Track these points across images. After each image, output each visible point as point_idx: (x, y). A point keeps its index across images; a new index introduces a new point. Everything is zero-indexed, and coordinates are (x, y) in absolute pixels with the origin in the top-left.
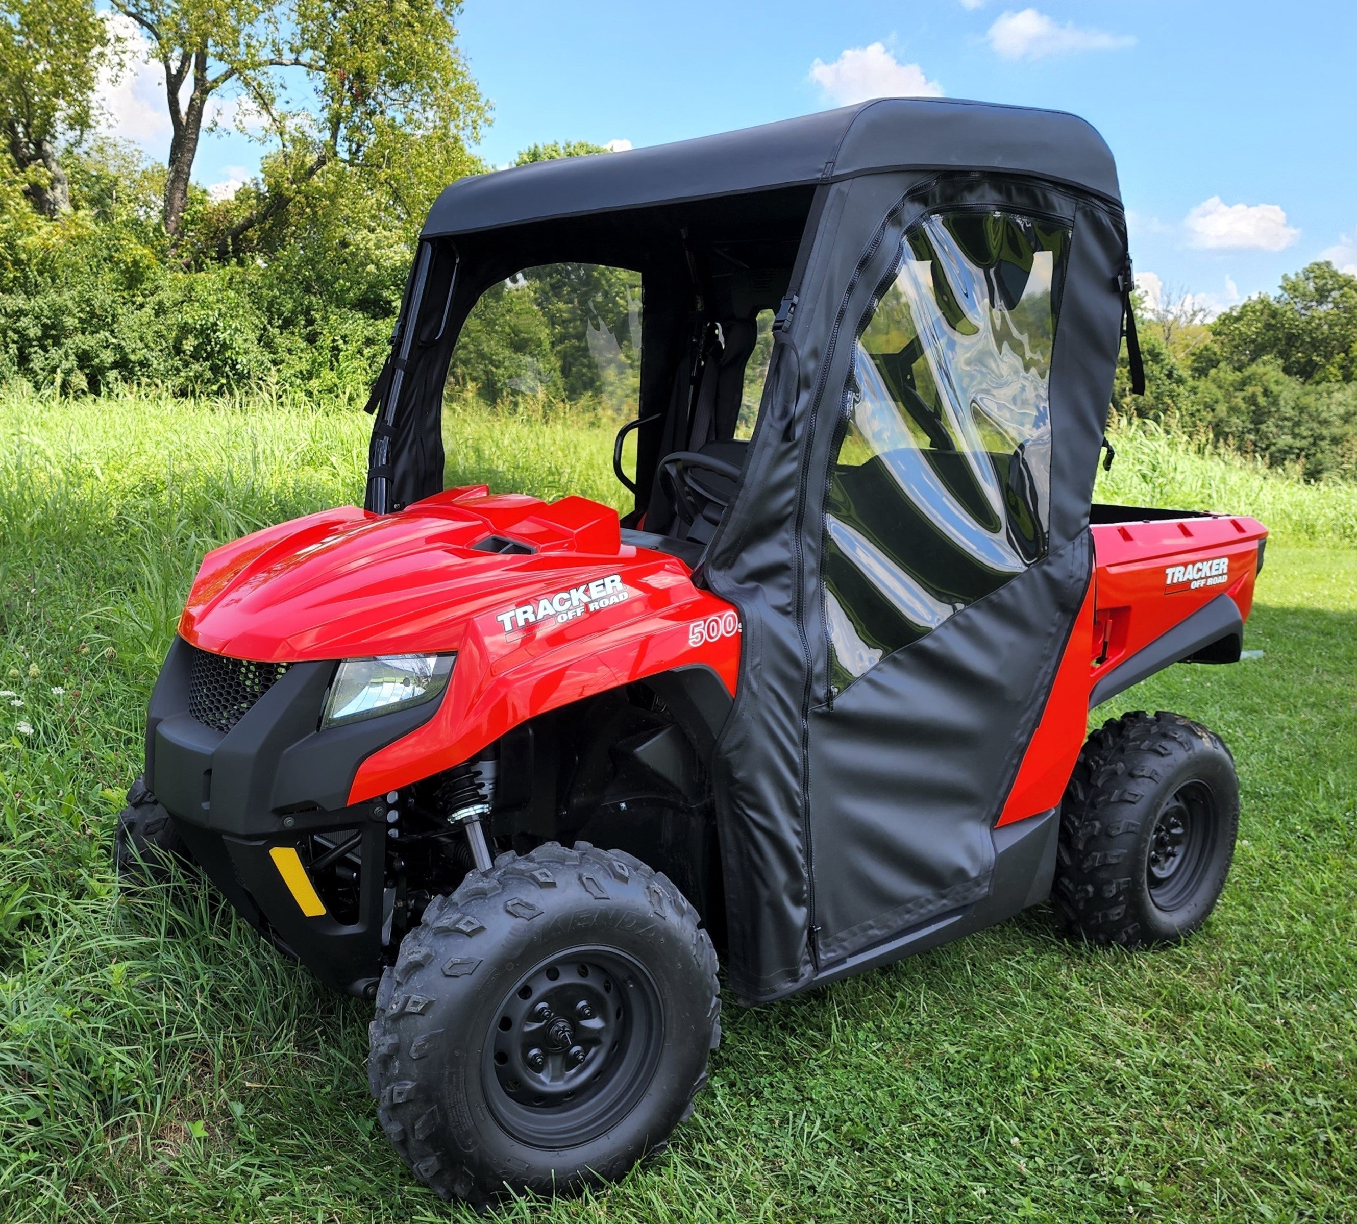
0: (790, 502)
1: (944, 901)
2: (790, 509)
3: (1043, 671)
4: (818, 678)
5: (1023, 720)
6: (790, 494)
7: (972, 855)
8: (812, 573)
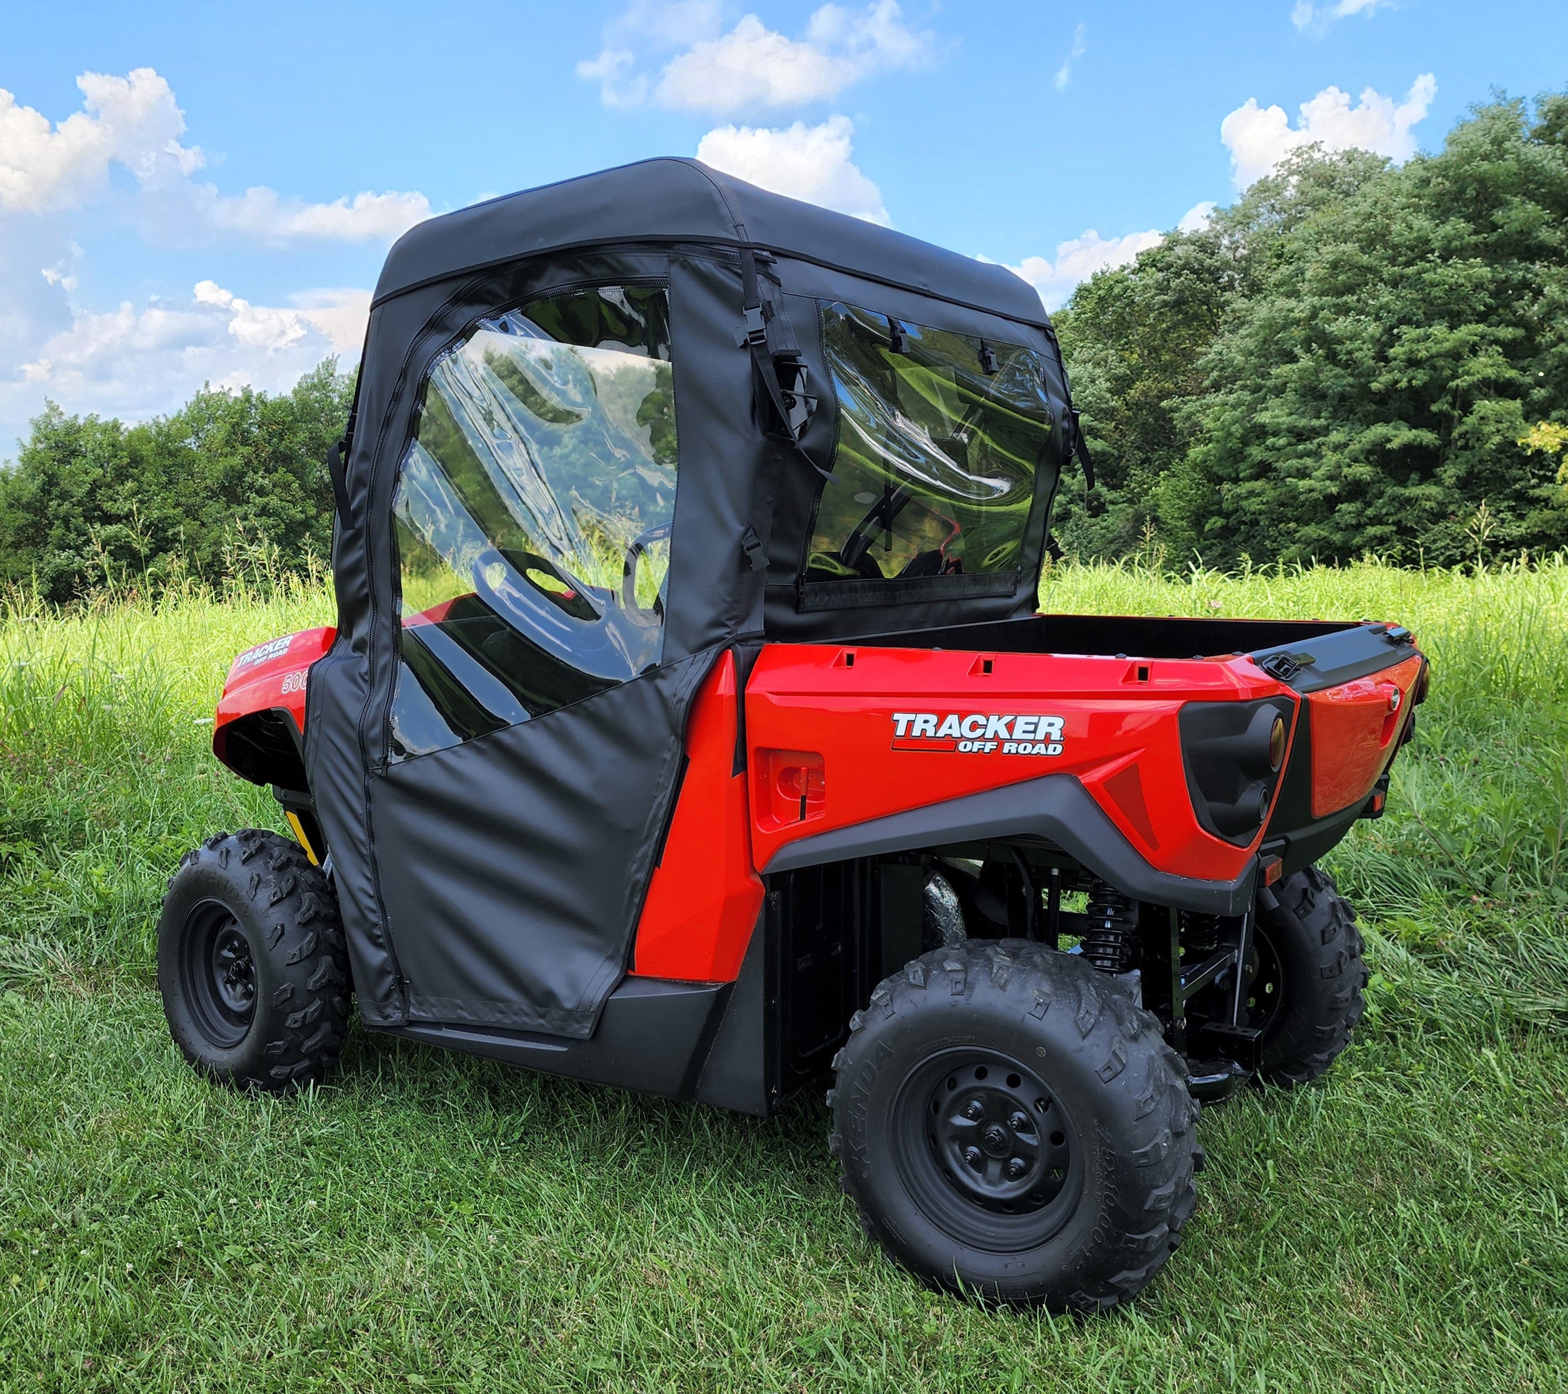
0: (363, 585)
1: (542, 1021)
2: (365, 590)
3: (657, 801)
4: (374, 742)
5: (640, 853)
6: (362, 577)
7: (573, 983)
8: (386, 648)
